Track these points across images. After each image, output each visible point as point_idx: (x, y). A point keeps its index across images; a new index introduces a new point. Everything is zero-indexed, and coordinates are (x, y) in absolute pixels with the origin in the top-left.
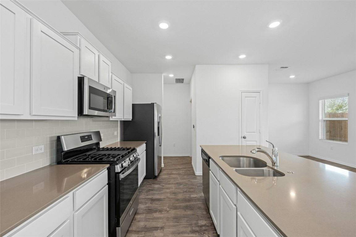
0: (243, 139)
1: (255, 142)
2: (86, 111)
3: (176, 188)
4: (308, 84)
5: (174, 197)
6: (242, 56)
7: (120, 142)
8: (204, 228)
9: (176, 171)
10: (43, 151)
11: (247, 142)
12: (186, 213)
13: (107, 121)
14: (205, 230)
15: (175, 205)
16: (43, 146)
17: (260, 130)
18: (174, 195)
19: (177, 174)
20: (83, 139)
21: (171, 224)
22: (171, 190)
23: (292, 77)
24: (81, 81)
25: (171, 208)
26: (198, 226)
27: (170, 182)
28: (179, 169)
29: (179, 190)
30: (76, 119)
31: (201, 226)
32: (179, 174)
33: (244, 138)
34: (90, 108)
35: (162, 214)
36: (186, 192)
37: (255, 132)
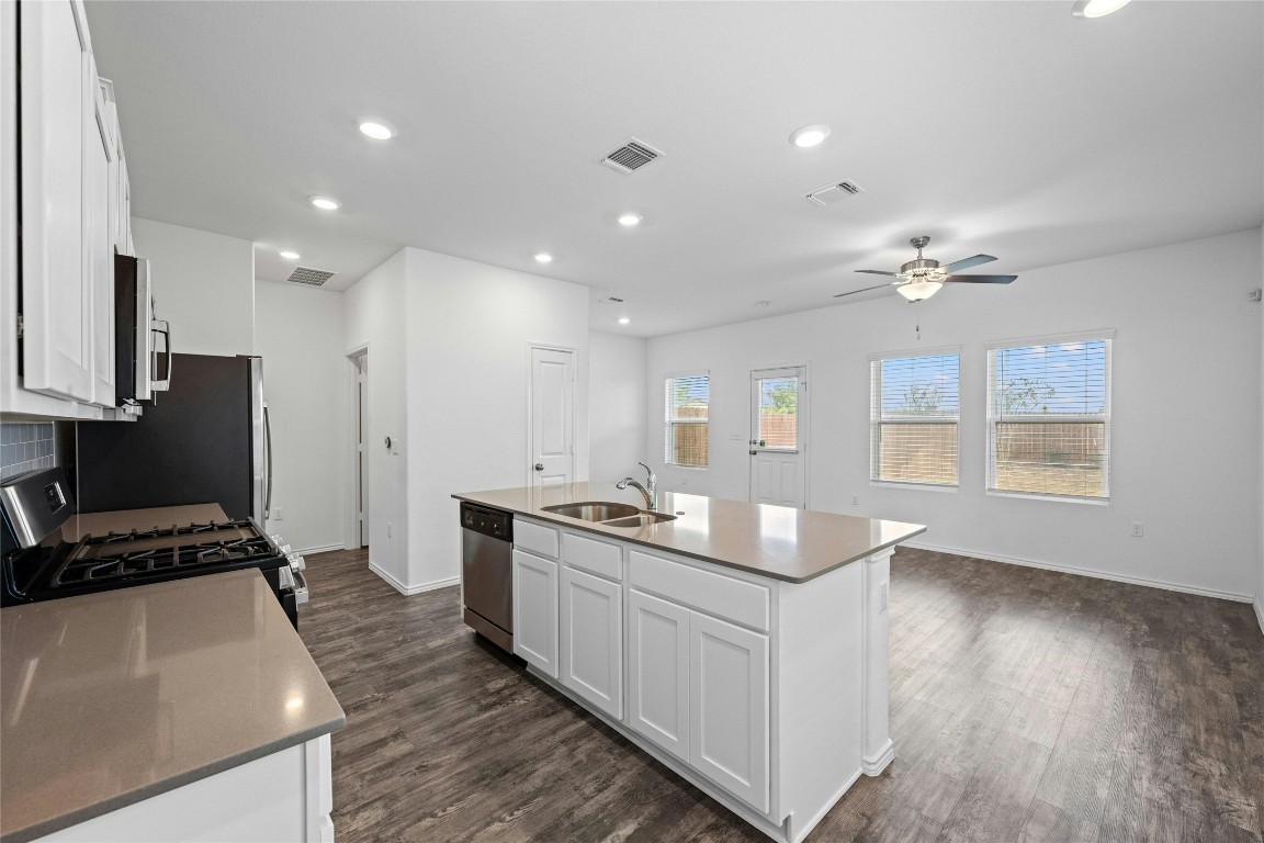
0: (536, 472)
1: (562, 478)
3: (366, 643)
4: (646, 341)
5: (376, 663)
6: (544, 258)
8: (507, 692)
9: (327, 601)
11: (545, 479)
12: (440, 684)
14: (511, 695)
15: (393, 679)
17: (572, 447)
18: (369, 660)
19: (335, 608)
21: (417, 717)
22: (349, 651)
23: (624, 321)
25: (386, 691)
26: (492, 694)
27: (330, 634)
28: (332, 592)
29: (379, 644)
31: (499, 692)
32: (347, 606)
33: (538, 469)
35: (369, 711)
36: (405, 641)
37: (561, 453)
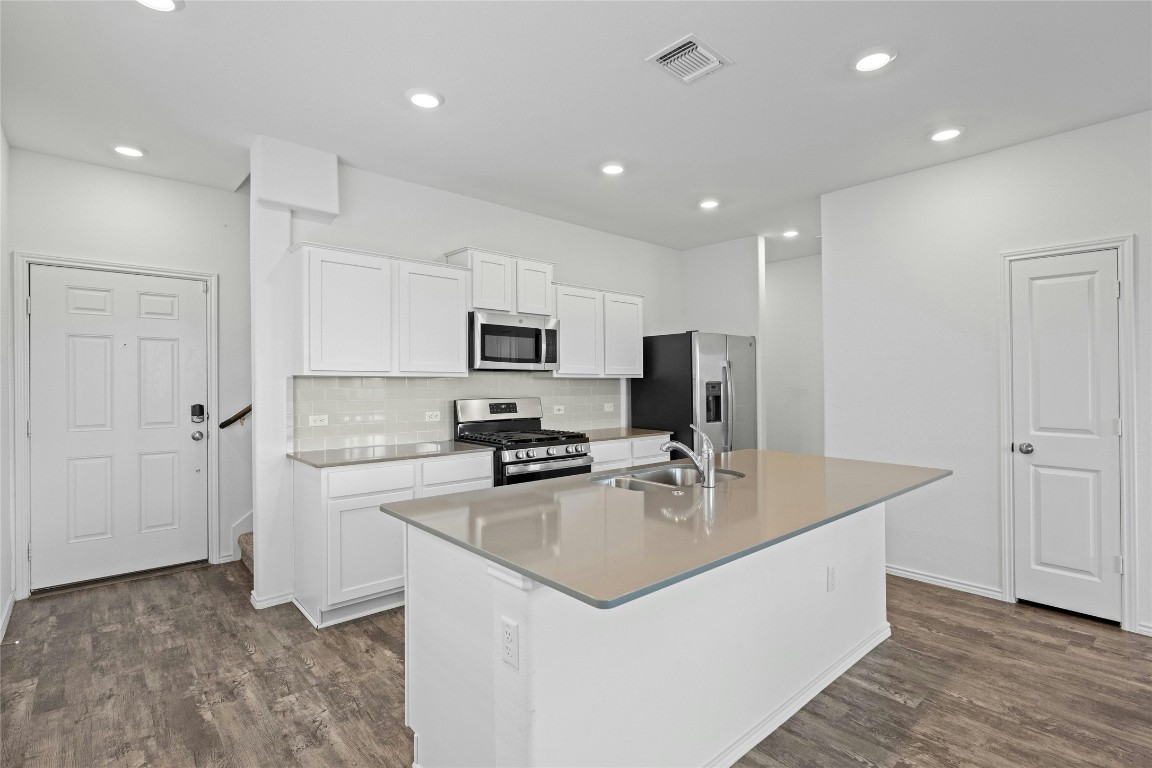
2: (478, 363)
7: (628, 428)
10: (438, 419)
13: (547, 378)
16: (438, 413)
20: (495, 408)
24: (471, 317)
30: (466, 375)
34: (484, 358)
